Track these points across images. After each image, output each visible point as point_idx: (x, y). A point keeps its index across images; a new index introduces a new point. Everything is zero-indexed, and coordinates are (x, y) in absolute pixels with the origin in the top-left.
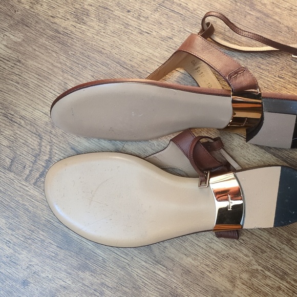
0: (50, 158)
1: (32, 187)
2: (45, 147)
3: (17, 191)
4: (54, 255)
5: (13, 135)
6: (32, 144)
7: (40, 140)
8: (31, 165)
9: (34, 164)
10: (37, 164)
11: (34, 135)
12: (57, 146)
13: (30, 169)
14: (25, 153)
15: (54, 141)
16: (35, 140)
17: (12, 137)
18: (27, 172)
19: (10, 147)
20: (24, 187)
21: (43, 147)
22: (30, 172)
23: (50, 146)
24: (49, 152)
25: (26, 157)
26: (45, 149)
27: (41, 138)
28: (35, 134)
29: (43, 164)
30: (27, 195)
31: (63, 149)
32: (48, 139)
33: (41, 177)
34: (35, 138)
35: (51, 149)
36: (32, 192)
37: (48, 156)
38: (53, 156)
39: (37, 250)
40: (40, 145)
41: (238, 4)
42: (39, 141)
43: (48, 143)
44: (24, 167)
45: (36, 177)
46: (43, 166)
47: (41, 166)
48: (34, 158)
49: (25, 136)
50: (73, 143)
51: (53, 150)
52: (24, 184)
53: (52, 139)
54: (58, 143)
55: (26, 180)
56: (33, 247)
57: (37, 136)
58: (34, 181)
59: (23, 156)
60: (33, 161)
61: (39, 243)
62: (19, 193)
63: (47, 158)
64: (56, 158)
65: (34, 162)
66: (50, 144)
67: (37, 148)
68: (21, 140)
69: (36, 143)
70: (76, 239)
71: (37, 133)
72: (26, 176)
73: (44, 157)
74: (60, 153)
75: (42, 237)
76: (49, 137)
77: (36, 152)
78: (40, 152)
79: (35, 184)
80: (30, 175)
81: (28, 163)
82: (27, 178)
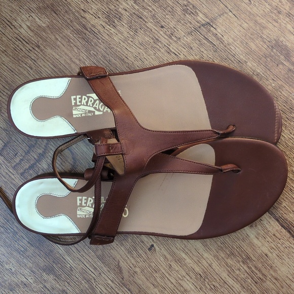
0: (44, 152)
1: (19, 177)
3: (2, 177)
4: (23, 249)
8: (23, 154)
9: (26, 154)
10: (29, 155)
13: (21, 158)
18: (17, 160)
19: (7, 130)
20: (10, 174)
22: (20, 161)
25: (20, 145)
29: (36, 157)
30: (12, 183)
33: (30, 170)
35: (47, 144)
36: (17, 181)
37: (43, 150)
38: (47, 151)
39: (7, 240)
41: (275, 50)
44: (16, 155)
45: (25, 168)
46: (35, 158)
47: (33, 158)
48: (27, 148)
51: (50, 146)
52: (12, 171)
55: (14, 168)
56: (4, 236)
58: (22, 171)
59: (18, 143)
60: (26, 151)
61: (11, 234)
62: (4, 178)
63: (41, 152)
65: (27, 153)
72: (15, 164)
75: (15, 229)
77: (32, 142)
78: (35, 144)
79: (22, 174)
80: (19, 163)
81: (21, 152)
82: (16, 166)
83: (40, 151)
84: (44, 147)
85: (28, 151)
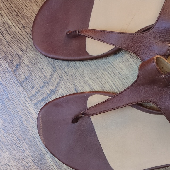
0: (55, 89)
1: (32, 106)
2: (55, 79)
3: (20, 104)
4: (27, 166)
5: (34, 58)
6: (46, 71)
7: (54, 71)
8: (39, 88)
9: (41, 88)
10: (43, 89)
11: (51, 66)
12: (65, 82)
13: (37, 91)
14: (37, 76)
15: (64, 77)
16: (49, 70)
17: (33, 60)
18: (33, 92)
19: (29, 67)
20: (26, 103)
21: (54, 78)
22: (35, 93)
23: (60, 80)
24: (56, 84)
25: (37, 80)
26: (55, 80)
27: (55, 71)
28: (52, 65)
29: (48, 92)
30: (26, 110)
31: (68, 87)
32: (60, 73)
33: (42, 102)
34: (50, 68)
35: (59, 83)
36: (31, 109)
37: (55, 87)
38: (58, 89)
39: (17, 156)
40: (52, 76)
42: (52, 72)
43: (59, 77)
44: (33, 88)
45: (38, 100)
47: (46, 93)
48: (43, 84)
49: (43, 64)
50: (78, 86)
51: (60, 85)
52: (28, 100)
53: (63, 75)
54: (66, 80)
55: (30, 98)
56: (14, 152)
57: (52, 67)
58: (36, 102)
59: (36, 78)
60: (41, 86)
61: (20, 152)
62: (21, 105)
63: (53, 89)
64: (59, 91)
66: (60, 78)
67: (49, 77)
68: (39, 65)
69: (50, 72)
70: (48, 162)
71: (53, 65)
72: (31, 95)
73: (51, 86)
74: (64, 89)
75: (24, 148)
76: (61, 72)
77: (47, 79)
78: (50, 81)
79: (36, 104)
80: (35, 95)
81: (37, 86)
83: (52, 88)
85: (43, 86)
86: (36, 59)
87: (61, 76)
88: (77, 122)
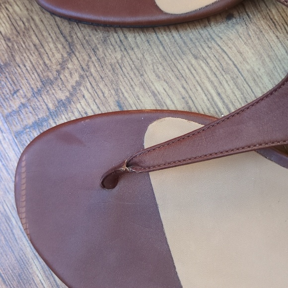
0: (69, 100)
1: (10, 138)
2: (71, 73)
5: (25, 20)
6: (50, 53)
7: (69, 54)
8: (29, 95)
9: (34, 95)
10: (40, 99)
11: (62, 40)
12: (94, 84)
13: (23, 101)
14: (28, 64)
15: (93, 70)
16: (58, 51)
17: (20, 23)
18: (15, 104)
19: (9, 40)
21: (67, 71)
22: (20, 107)
23: (81, 76)
24: (73, 87)
25: (27, 75)
26: (69, 77)
27: (71, 53)
28: (64, 37)
29: (51, 106)
31: (101, 95)
32: (84, 59)
34: (60, 46)
35: (78, 84)
36: (5, 146)
37: (68, 94)
38: (75, 99)
40: (63, 65)
42: (65, 55)
43: (80, 70)
44: (15, 93)
45: (25, 123)
46: (48, 109)
47: (45, 107)
48: (39, 84)
49: (45, 34)
50: (126, 94)
51: (82, 88)
53: (90, 63)
54: (98, 78)
55: (6, 118)
57: (65, 44)
58: (19, 128)
59: (24, 69)
60: (35, 90)
63: (63, 98)
64: (79, 106)
65: (37, 93)
66: (82, 73)
67: (55, 67)
68: (34, 37)
69: (58, 56)
70: (37, 281)
71: (69, 38)
72: (10, 110)
73: (59, 92)
74: (91, 101)
76: (87, 58)
77: (50, 74)
78: (56, 79)
79: (18, 134)
80: (18, 112)
81: (25, 90)
82: (10, 115)
83: (62, 96)
84: (70, 88)
85: (39, 90)
86: (28, 20)
87: (85, 67)
88: (114, 187)
